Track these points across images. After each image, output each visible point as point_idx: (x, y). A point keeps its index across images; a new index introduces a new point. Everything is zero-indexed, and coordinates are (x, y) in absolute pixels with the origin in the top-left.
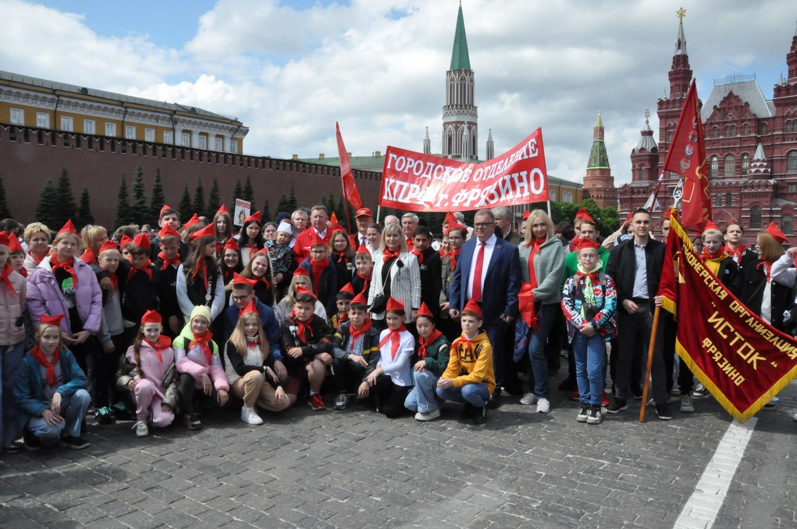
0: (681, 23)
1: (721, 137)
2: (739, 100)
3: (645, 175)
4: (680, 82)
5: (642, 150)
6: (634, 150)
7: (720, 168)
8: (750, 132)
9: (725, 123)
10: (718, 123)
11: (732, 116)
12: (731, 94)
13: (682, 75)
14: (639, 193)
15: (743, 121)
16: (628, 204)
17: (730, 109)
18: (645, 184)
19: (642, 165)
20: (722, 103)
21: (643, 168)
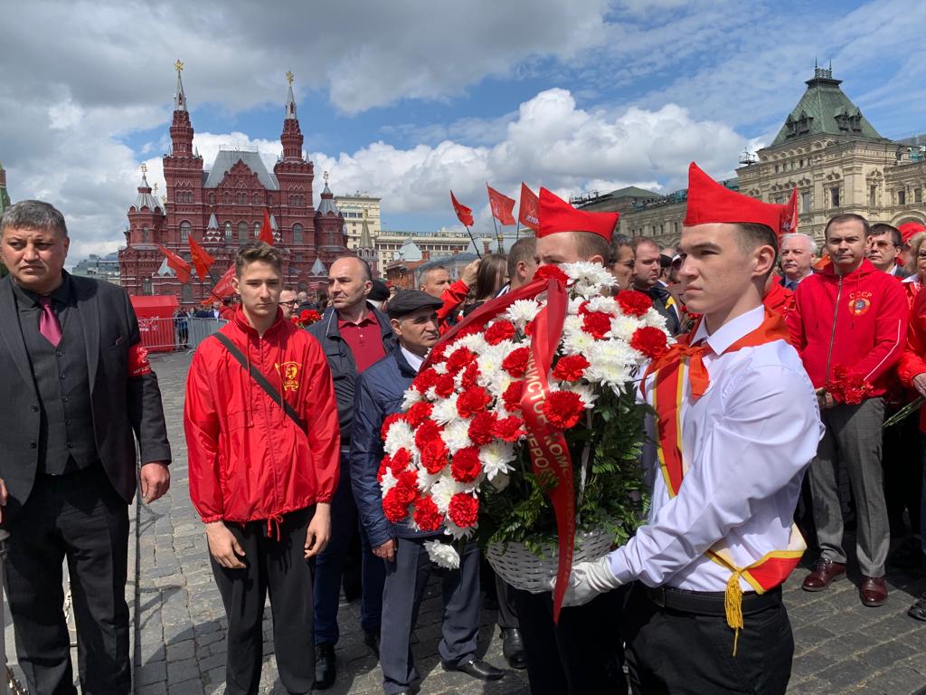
0: (180, 77)
1: (233, 204)
2: (248, 169)
3: (150, 237)
4: (184, 140)
5: (144, 208)
6: (132, 208)
7: (234, 235)
8: (260, 202)
9: (236, 190)
10: (231, 189)
11: (242, 184)
12: (240, 162)
13: (186, 133)
14: (146, 256)
15: (253, 191)
16: (132, 269)
17: (241, 176)
18: (151, 247)
19: (145, 225)
20: (233, 169)
21: (145, 229)
